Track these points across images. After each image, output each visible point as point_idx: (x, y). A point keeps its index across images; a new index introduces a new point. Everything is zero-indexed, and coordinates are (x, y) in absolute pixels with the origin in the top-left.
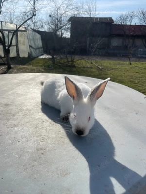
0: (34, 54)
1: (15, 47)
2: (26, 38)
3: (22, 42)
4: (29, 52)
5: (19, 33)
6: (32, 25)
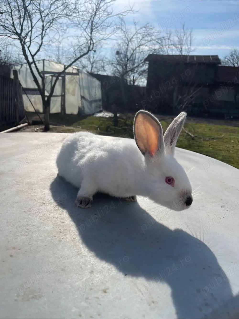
0: (87, 110)
1: (59, 99)
2: (77, 85)
3: (71, 90)
4: (80, 105)
5: (67, 77)
6: (90, 66)
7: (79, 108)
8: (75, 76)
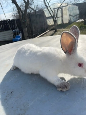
0: (72, 20)
2: (68, 10)
3: (65, 13)
5: (63, 8)
7: (69, 20)
8: (66, 7)
